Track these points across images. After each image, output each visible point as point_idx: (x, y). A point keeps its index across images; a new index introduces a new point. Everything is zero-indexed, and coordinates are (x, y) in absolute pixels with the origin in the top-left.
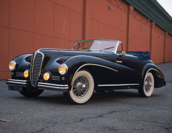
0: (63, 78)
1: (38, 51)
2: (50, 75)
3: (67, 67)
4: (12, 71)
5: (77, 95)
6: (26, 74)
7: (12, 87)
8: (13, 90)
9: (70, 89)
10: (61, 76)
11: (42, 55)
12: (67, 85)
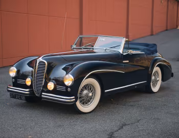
0: (69, 89)
1: (41, 59)
2: (55, 85)
3: (73, 78)
4: (13, 78)
5: (83, 104)
6: (28, 82)
7: (14, 95)
8: (15, 98)
9: (76, 101)
10: (67, 87)
11: (45, 63)
12: (74, 97)
